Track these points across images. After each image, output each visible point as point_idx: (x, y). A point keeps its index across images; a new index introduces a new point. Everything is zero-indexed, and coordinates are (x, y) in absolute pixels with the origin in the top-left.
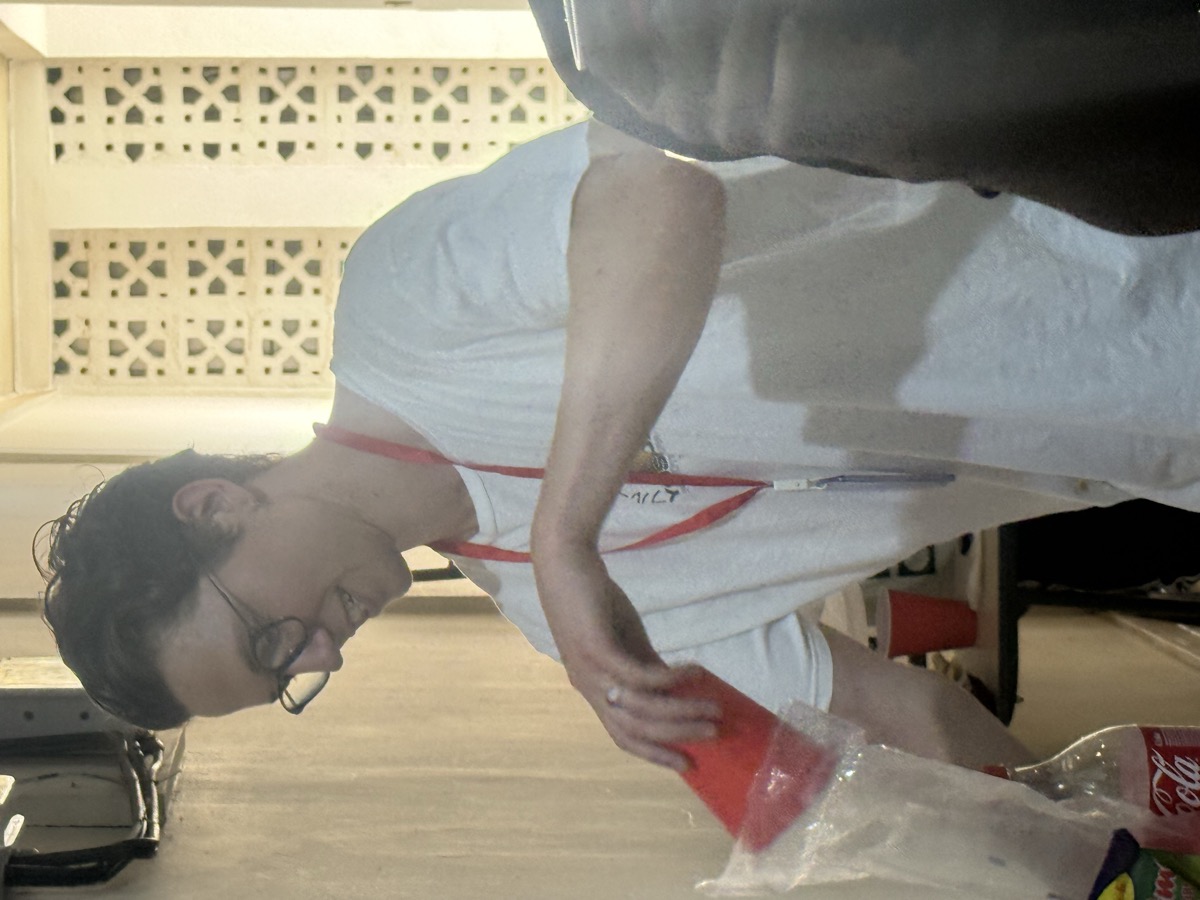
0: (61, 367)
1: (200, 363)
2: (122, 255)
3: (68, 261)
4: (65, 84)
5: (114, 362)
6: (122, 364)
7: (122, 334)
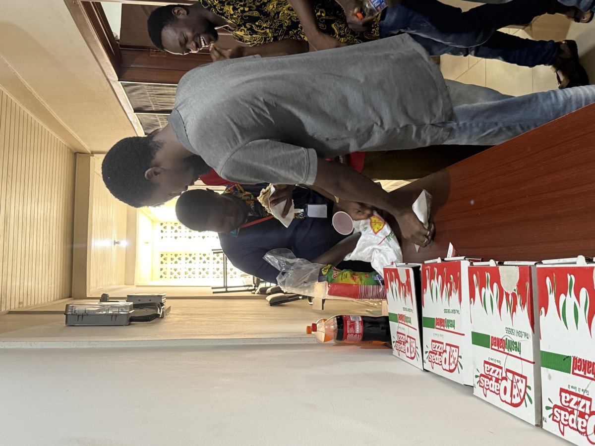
0: (161, 277)
1: (187, 276)
2: (173, 256)
3: (163, 257)
4: (163, 226)
5: (171, 276)
6: (173, 276)
7: (173, 271)
